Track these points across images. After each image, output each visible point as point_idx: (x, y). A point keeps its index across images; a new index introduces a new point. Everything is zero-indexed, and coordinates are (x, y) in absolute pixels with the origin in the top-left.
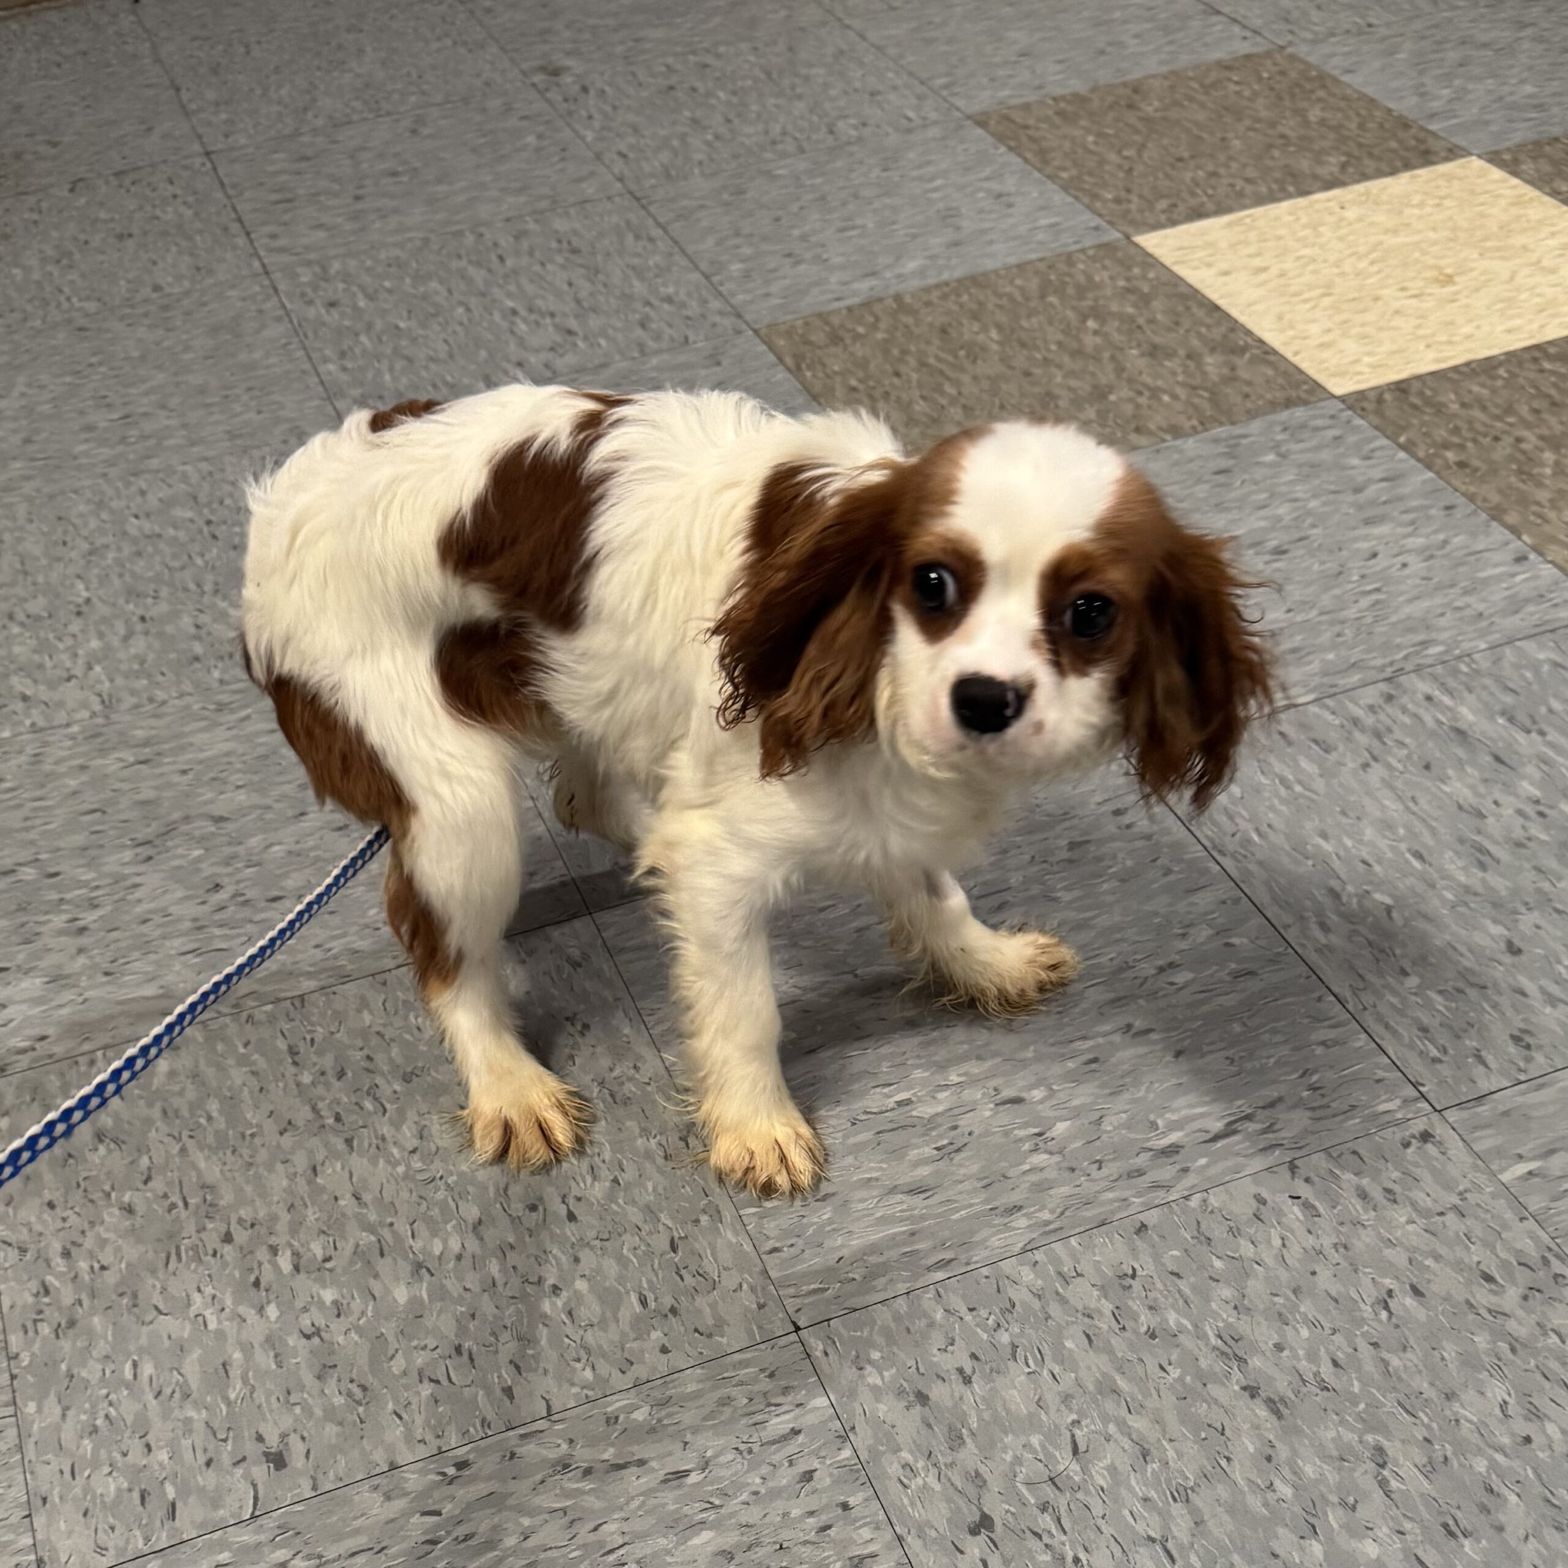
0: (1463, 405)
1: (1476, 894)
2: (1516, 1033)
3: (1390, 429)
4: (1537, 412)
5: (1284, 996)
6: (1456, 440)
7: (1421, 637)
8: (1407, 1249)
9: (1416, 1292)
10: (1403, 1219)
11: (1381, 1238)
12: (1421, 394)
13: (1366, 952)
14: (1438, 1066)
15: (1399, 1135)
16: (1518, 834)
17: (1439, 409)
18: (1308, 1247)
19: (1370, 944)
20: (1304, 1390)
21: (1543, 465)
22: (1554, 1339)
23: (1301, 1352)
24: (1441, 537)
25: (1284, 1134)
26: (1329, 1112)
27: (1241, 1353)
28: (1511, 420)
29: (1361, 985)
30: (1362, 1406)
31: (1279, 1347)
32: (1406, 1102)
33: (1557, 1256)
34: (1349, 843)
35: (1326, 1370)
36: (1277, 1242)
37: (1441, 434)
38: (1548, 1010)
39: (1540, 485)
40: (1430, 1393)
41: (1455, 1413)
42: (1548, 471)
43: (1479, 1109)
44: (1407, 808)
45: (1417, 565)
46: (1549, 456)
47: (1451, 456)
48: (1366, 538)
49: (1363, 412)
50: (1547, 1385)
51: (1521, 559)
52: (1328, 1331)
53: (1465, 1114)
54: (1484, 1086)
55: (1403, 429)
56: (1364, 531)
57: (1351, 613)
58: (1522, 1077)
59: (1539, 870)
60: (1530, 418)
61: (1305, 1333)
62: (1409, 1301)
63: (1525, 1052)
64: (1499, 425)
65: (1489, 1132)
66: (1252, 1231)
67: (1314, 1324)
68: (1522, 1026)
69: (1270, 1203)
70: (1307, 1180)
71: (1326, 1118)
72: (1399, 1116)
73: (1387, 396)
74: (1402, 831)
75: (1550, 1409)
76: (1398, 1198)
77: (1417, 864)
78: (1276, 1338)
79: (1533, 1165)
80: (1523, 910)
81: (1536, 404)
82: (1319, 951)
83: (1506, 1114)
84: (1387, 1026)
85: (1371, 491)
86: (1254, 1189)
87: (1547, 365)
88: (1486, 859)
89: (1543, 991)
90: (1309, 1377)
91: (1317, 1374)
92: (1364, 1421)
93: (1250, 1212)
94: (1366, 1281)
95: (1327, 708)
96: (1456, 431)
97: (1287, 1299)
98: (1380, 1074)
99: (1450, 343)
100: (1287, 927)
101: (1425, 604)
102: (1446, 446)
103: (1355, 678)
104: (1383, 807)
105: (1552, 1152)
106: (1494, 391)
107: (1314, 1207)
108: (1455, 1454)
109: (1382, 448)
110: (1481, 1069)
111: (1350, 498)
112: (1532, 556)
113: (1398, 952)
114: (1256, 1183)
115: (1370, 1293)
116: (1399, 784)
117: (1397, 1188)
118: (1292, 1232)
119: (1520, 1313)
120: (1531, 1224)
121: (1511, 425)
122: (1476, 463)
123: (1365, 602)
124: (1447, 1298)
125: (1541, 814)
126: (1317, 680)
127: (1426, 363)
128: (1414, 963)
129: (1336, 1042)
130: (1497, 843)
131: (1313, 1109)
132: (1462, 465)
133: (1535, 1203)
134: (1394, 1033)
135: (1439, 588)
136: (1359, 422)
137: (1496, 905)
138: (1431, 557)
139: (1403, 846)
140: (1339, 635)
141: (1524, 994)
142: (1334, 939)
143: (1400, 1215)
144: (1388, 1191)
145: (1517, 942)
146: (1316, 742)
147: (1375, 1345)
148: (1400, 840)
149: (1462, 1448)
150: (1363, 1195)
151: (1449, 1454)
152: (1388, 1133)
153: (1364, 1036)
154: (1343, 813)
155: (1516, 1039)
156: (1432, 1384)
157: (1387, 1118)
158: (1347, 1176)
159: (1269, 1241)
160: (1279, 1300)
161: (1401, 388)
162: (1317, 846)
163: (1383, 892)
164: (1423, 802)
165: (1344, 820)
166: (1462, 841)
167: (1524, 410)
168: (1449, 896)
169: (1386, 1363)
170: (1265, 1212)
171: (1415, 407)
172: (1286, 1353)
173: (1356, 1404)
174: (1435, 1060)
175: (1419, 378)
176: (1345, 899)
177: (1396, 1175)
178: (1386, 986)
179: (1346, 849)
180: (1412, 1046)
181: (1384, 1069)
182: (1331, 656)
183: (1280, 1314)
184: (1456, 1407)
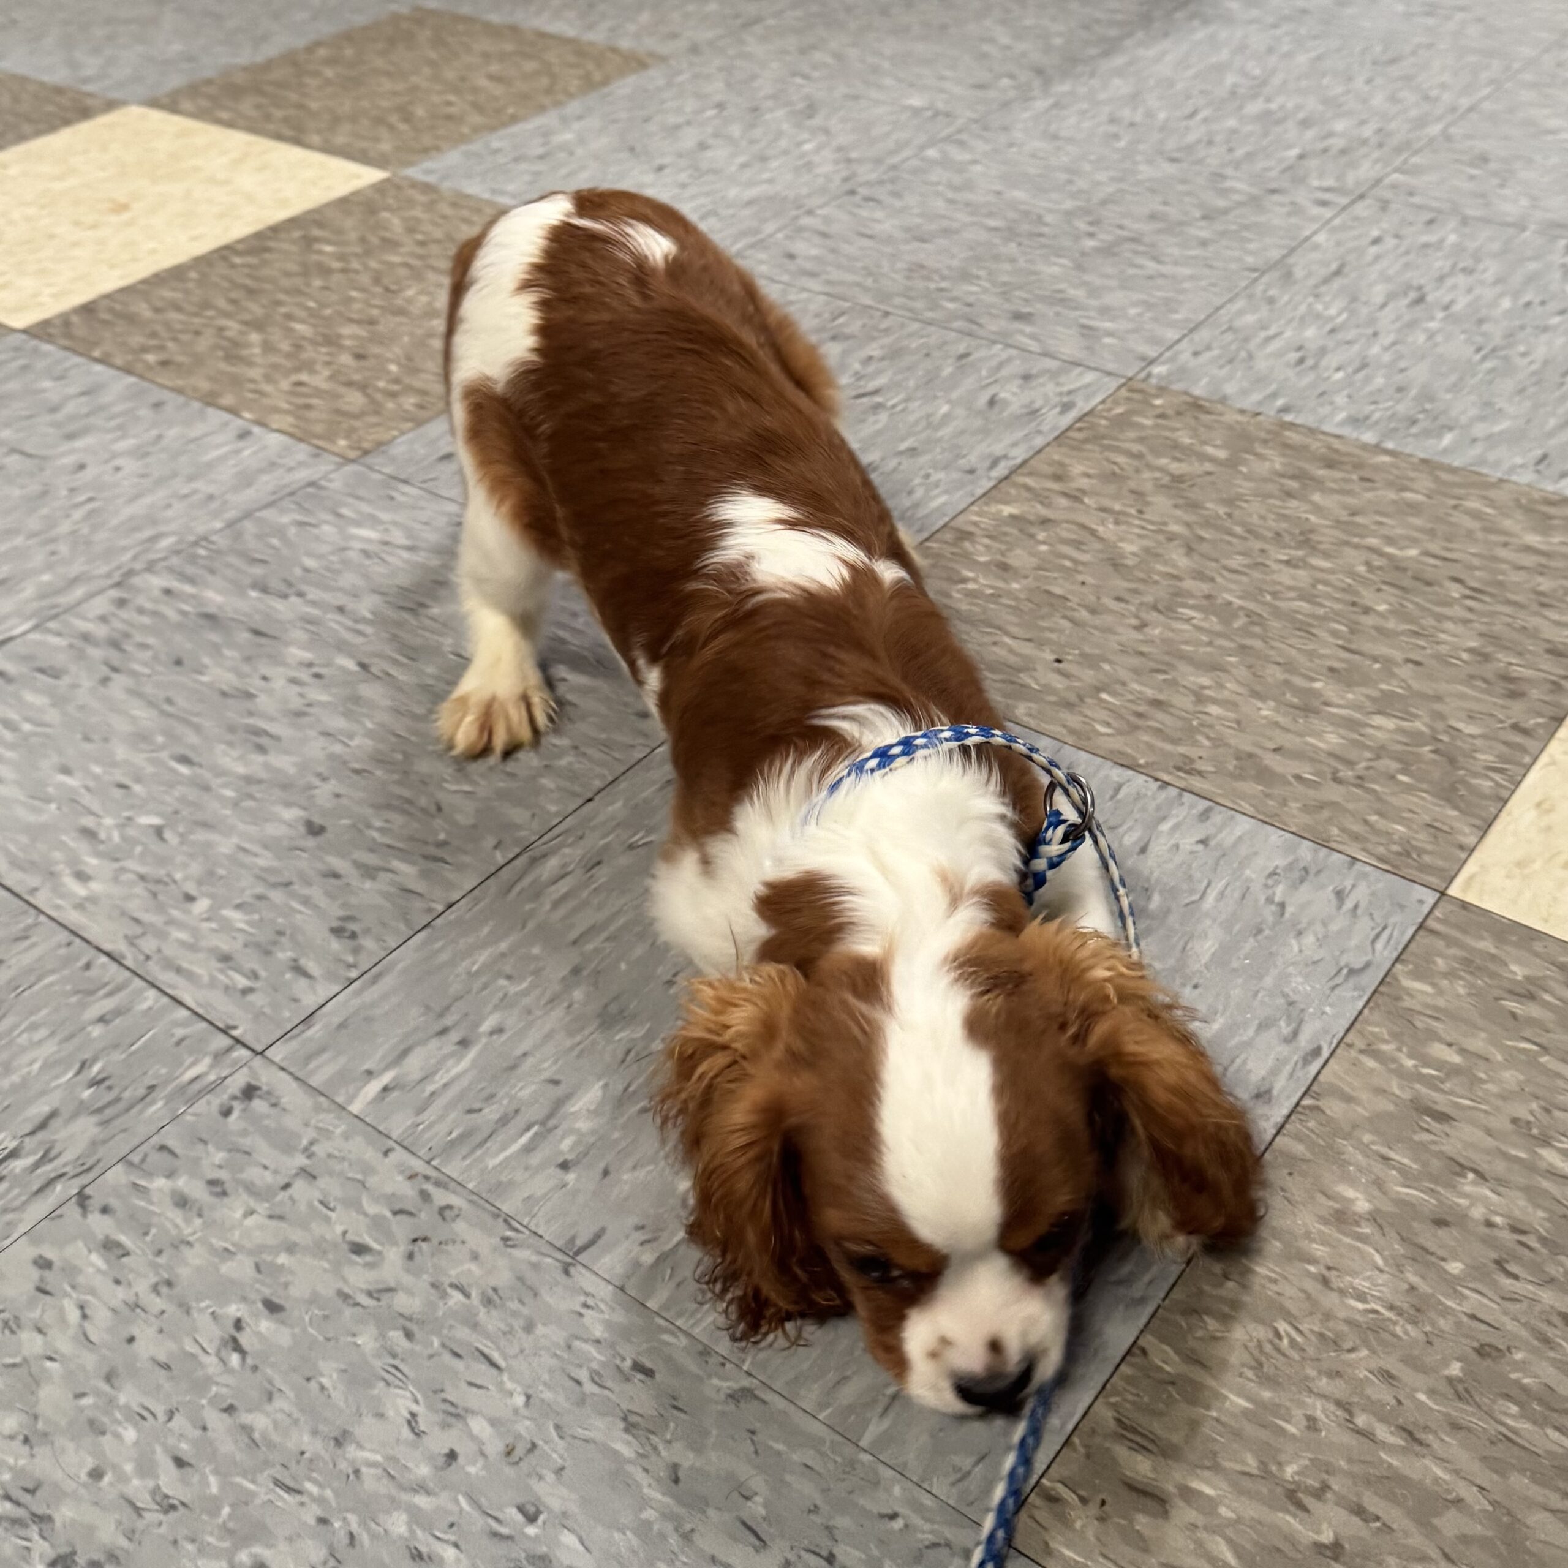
0: (157, 310)
1: (260, 782)
2: (336, 924)
3: (81, 348)
4: (234, 302)
5: (39, 979)
6: (153, 342)
7: (148, 533)
8: (250, 1253)
9: (272, 1307)
10: (238, 1214)
11: (213, 1250)
12: (111, 310)
13: (139, 889)
14: (251, 998)
15: (216, 1101)
16: (296, 703)
17: (131, 319)
18: (116, 1303)
19: (142, 878)
20: (140, 1524)
21: (248, 345)
22: (456, 1297)
23: (129, 1468)
24: (154, 433)
25: (67, 1157)
26: (121, 1106)
27: (41, 1510)
28: (210, 313)
29: (138, 930)
30: (226, 1511)
31: (96, 1474)
32: (219, 1057)
33: (438, 1184)
34: (97, 770)
35: (168, 1479)
36: (74, 1315)
37: (137, 340)
38: (368, 885)
39: (250, 364)
40: (312, 1445)
41: (352, 1462)
42: (257, 350)
43: (310, 1033)
44: (164, 713)
45: (130, 466)
46: (255, 337)
47: (151, 358)
48: (72, 451)
49: (49, 339)
50: (459, 1365)
51: (244, 435)
52: (162, 1417)
53: (294, 1045)
54: (310, 1001)
55: (95, 344)
56: (66, 446)
57: (65, 527)
58: (354, 974)
59: (326, 734)
60: (229, 308)
61: (130, 1434)
62: (266, 1324)
63: (351, 943)
64: (196, 320)
65: (325, 1056)
66: (36, 1314)
67: (140, 1417)
68: (341, 913)
69: (57, 1263)
70: (105, 1210)
71: (117, 1116)
72: (212, 1077)
73: (75, 319)
74: (160, 739)
75: (472, 1398)
76: (229, 1186)
77: (184, 770)
78: (90, 1463)
79: (386, 1078)
80: (316, 782)
81: (234, 295)
82: (80, 906)
83: (342, 1026)
84: (179, 970)
85: (70, 408)
86: (32, 1252)
87: (237, 260)
88: (264, 741)
89: (357, 865)
90: (144, 1500)
91: (155, 1491)
92: (231, 1532)
93: (30, 1287)
94: (203, 1320)
95: (49, 631)
96: (154, 335)
97: (98, 1393)
98: (180, 1032)
99: (135, 260)
100: (34, 891)
101: (147, 500)
102: (144, 349)
103: (79, 592)
104: (134, 720)
105: (405, 1053)
106: (186, 292)
107: (119, 1245)
108: (363, 1523)
109: (77, 366)
110: (303, 982)
111: (48, 418)
112: (256, 430)
113: (178, 876)
114: (36, 1241)
115: (210, 1334)
116: (148, 689)
117: (223, 1175)
118: (93, 1292)
119: (407, 1279)
120: (399, 1155)
121: (211, 318)
122: (180, 359)
123: (78, 514)
124: (314, 1299)
125: (318, 676)
126: (35, 605)
127: (110, 281)
128: (200, 883)
129: (118, 1012)
130: (272, 719)
131: (99, 1110)
132: (164, 363)
133: (398, 1125)
134: (189, 976)
135: (160, 482)
136: (46, 347)
137: (285, 787)
138: (147, 454)
139: (164, 755)
140: (53, 553)
141: (336, 876)
142: (96, 886)
143: (234, 1209)
144: (212, 1183)
145: (318, 820)
146: (42, 671)
147: (230, 1409)
148: (162, 748)
149: (369, 1511)
150: (182, 1202)
151: (355, 1527)
152: (200, 1106)
153: (152, 993)
154: (87, 739)
155: (337, 931)
156: (315, 1433)
157: (196, 1086)
158: (160, 1183)
159: (63, 1320)
160: (86, 1401)
161: (88, 309)
162: (61, 786)
163: (148, 813)
164: (181, 701)
165: (88, 746)
166: (232, 729)
167: (222, 303)
168: (229, 793)
169: (247, 1430)
170: (52, 1278)
171: (105, 323)
172: (107, 1479)
173: (215, 1512)
174: (246, 991)
175: (108, 296)
176: (103, 835)
177: (219, 1157)
178: (171, 922)
179: (96, 778)
180: (213, 983)
181: (184, 1024)
182: (46, 577)
183: (92, 1423)
184: (351, 1451)
